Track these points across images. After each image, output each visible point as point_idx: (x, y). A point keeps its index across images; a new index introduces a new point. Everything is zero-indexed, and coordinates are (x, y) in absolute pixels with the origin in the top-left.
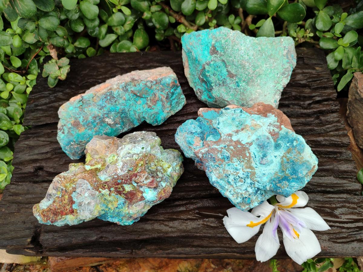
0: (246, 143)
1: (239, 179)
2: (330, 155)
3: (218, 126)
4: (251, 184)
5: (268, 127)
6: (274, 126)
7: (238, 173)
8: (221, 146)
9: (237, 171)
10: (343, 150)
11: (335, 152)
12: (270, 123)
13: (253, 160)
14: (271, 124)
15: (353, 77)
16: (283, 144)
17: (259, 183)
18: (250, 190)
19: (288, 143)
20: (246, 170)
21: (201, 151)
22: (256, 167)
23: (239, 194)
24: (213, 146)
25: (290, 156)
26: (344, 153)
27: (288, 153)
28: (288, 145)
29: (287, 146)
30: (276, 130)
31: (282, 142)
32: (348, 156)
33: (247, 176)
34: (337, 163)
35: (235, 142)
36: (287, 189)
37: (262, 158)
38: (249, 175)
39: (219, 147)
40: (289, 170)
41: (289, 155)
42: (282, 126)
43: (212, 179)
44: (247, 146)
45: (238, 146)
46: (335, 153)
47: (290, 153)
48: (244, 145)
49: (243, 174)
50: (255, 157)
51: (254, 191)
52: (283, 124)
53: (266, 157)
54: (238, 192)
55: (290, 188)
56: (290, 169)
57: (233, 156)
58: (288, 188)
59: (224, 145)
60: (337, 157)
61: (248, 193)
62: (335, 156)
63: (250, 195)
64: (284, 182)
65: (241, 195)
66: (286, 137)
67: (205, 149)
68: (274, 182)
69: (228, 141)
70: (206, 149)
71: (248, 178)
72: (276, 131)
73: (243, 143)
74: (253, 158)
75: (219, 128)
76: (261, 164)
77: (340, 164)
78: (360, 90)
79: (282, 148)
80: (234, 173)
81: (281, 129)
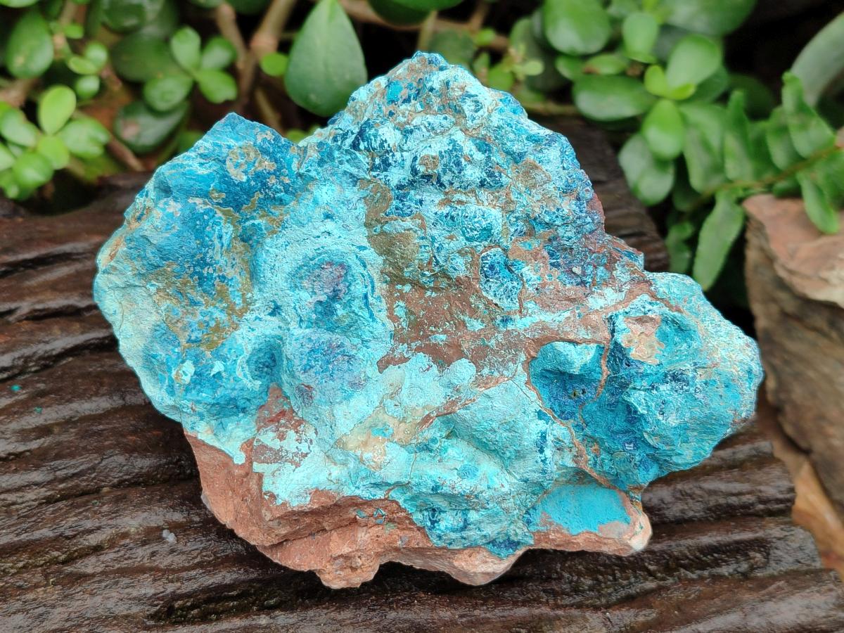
0: (406, 360)
1: (440, 168)
2: (717, 563)
3: (542, 425)
4: (386, 165)
5: (305, 450)
6: (277, 457)
7: (442, 203)
8: (527, 321)
9: (446, 210)
10: (773, 530)
11: (737, 542)
12: (298, 465)
13: (378, 284)
14: (292, 462)
15: (747, 219)
16: (239, 373)
17: (352, 175)
18: (389, 134)
19: (219, 373)
20: (408, 223)
21: (621, 296)
22: (362, 248)
23: (436, 108)
24: (562, 318)
25: (211, 309)
26: (780, 544)
27: (218, 328)
28: (218, 367)
29: (224, 359)
30: (269, 438)
31: (245, 381)
32: (800, 555)
33: (401, 198)
34: (755, 595)
35: (461, 355)
36: (232, 142)
37: (335, 297)
38: (395, 203)
39: (536, 318)
40: (220, 237)
41: (217, 314)
42: (240, 458)
43: (563, 152)
44: (403, 348)
45: (443, 337)
46: (739, 549)
47: (213, 324)
48: (419, 349)
49: (421, 202)
50: (366, 297)
51: (373, 131)
52: (237, 472)
53: (320, 302)
54: (440, 117)
55: (220, 146)
56: (216, 242)
57: (469, 286)
58: (229, 147)
59: (510, 327)
60: (752, 568)
61: (402, 119)
62: (744, 566)
63: (391, 114)
64: (244, 178)
65: (427, 107)
66: (227, 409)
67: (601, 302)
68: (287, 181)
69: (496, 353)
70: (595, 302)
71: (400, 187)
72: (271, 435)
73: (422, 359)
74: (377, 293)
75: (540, 415)
76: (342, 265)
77: (772, 597)
78: (783, 267)
79: (246, 355)
80: (463, 198)
81: (248, 446)
